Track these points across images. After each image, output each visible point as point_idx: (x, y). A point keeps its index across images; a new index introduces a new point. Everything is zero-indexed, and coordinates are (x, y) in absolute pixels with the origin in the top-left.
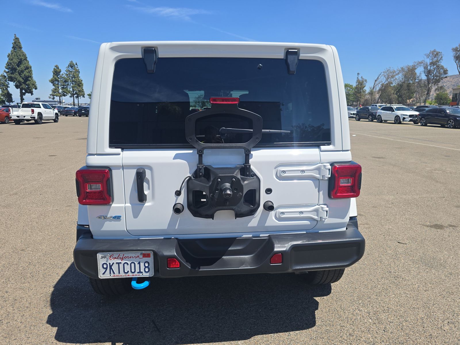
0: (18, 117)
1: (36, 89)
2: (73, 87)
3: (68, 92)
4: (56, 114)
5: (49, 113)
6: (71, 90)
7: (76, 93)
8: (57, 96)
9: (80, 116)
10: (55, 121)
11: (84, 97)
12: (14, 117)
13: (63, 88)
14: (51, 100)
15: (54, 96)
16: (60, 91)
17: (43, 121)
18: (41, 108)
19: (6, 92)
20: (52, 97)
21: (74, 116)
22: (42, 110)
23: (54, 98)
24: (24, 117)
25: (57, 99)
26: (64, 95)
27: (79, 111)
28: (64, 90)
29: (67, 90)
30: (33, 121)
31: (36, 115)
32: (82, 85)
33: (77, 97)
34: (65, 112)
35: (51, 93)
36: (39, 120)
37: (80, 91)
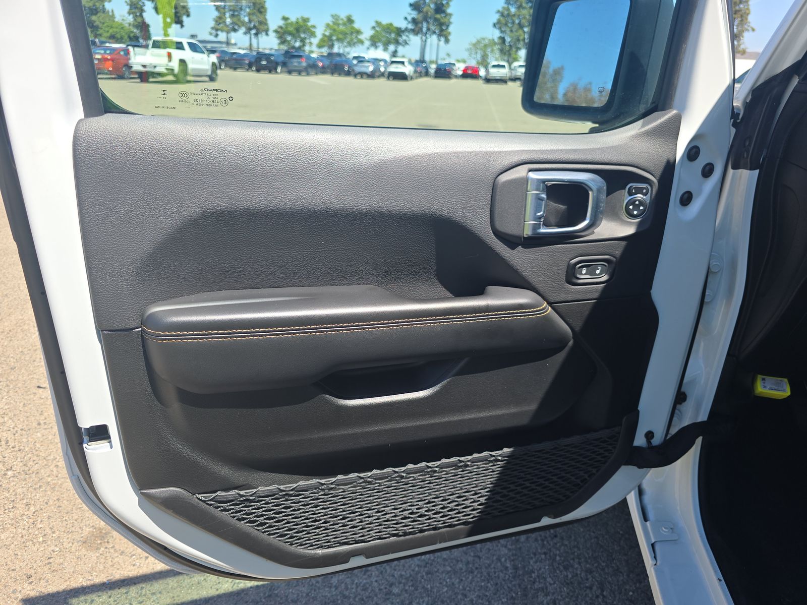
0: (144, 66)
1: (188, 16)
2: (249, 14)
3: (240, 24)
4: (213, 64)
5: (201, 62)
6: (246, 19)
7: (255, 27)
8: (222, 31)
9: (258, 70)
10: (212, 79)
11: (267, 34)
12: (137, 68)
13: (232, 16)
14: (212, 38)
15: (217, 30)
16: (228, 21)
17: (189, 78)
18: (184, 49)
19: (139, 20)
20: (214, 32)
21: (248, 70)
22: (187, 54)
23: (217, 35)
24: (155, 67)
25: (222, 36)
26: (235, 30)
27: (256, 61)
28: (235, 19)
29: (239, 20)
30: (170, 78)
31: (175, 65)
32: (266, 11)
33: (256, 34)
34: (233, 62)
35: (212, 24)
36: (181, 76)
37: (261, 23)
